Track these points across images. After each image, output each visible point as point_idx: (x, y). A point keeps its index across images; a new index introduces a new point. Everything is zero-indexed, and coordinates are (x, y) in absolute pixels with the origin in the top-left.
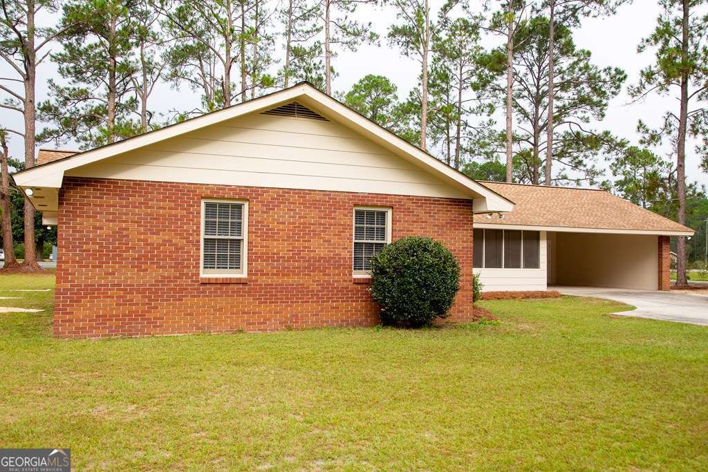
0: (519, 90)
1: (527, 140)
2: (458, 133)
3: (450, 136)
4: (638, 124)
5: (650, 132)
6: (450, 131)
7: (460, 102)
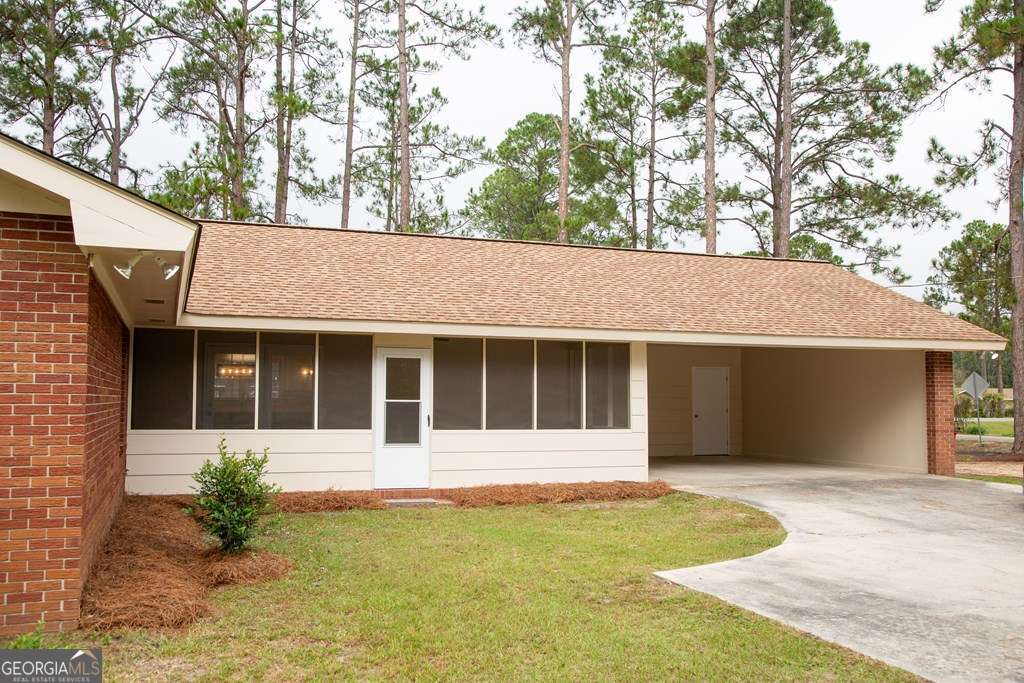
0: (751, 117)
1: (761, 199)
2: (651, 193)
3: (637, 198)
4: (930, 147)
5: (954, 160)
6: (636, 189)
7: (653, 141)
